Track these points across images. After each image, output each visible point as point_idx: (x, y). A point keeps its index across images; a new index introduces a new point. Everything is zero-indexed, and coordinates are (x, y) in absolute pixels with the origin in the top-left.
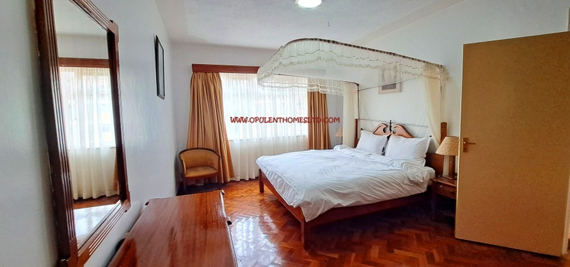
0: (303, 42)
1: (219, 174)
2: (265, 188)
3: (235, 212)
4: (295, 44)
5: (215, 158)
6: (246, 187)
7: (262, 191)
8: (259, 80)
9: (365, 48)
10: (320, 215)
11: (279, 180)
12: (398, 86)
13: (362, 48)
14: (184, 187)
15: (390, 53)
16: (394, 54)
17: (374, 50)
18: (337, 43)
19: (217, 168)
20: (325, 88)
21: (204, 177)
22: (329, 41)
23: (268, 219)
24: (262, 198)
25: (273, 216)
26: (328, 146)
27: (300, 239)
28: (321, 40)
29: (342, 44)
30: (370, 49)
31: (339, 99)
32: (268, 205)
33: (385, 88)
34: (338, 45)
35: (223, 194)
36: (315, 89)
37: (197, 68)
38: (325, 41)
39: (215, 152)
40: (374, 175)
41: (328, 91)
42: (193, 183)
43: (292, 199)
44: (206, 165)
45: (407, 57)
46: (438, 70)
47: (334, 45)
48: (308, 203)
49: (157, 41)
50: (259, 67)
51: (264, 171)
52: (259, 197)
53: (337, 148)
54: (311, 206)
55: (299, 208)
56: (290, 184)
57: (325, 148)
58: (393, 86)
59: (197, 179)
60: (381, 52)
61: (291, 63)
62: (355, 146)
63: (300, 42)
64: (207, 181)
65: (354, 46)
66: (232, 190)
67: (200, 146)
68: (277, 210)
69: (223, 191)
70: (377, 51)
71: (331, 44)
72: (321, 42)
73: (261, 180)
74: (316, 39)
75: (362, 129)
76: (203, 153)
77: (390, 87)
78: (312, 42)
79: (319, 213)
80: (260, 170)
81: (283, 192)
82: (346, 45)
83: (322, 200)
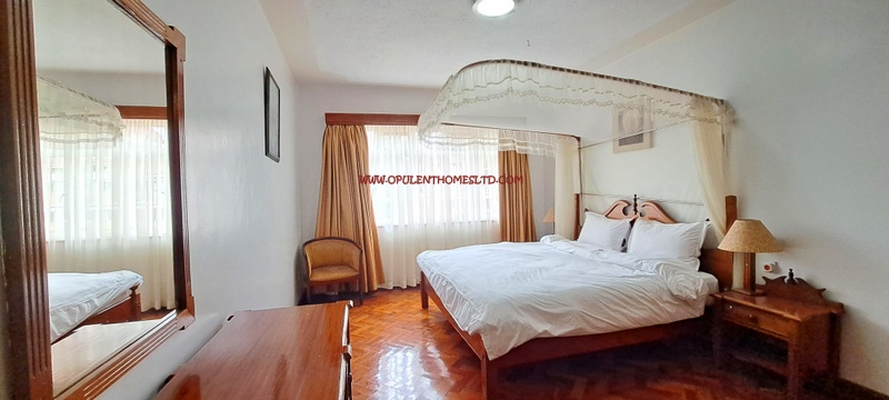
1: (361, 277)
2: (430, 301)
5: (355, 253)
6: (402, 299)
7: (425, 306)
8: (421, 132)
9: (588, 74)
10: (513, 350)
11: (448, 288)
12: (646, 138)
13: (582, 73)
15: (631, 81)
16: (638, 82)
17: (602, 76)
18: (540, 66)
20: (525, 144)
22: (526, 64)
23: (432, 349)
24: (425, 317)
25: (440, 346)
26: (531, 236)
28: (513, 62)
29: (548, 67)
30: (595, 75)
33: (623, 142)
34: (540, 70)
36: (509, 146)
37: (332, 119)
38: (519, 63)
39: (356, 244)
41: (530, 150)
42: (323, 290)
43: (467, 321)
44: (342, 264)
45: (660, 87)
46: (716, 108)
47: (535, 69)
48: (493, 328)
49: (267, 75)
51: (427, 274)
52: (421, 316)
53: (546, 240)
54: (498, 333)
58: (639, 138)
59: (329, 284)
62: (576, 238)
64: (344, 288)
65: (569, 71)
66: (380, 304)
67: (335, 234)
69: (351, 303)
70: (608, 77)
71: (530, 68)
72: (513, 66)
73: (424, 289)
74: (504, 61)
75: (586, 210)
76: (337, 245)
77: (634, 139)
78: (498, 65)
79: (512, 345)
80: (422, 273)
83: (516, 323)
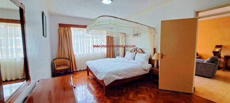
0: (104, 17)
1: (70, 68)
2: (90, 73)
3: (77, 83)
4: (101, 17)
5: (69, 62)
6: (82, 73)
7: (88, 74)
8: (87, 31)
9: (128, 20)
10: (111, 83)
11: (95, 70)
12: (139, 35)
13: (126, 20)
14: (55, 74)
15: (136, 23)
16: (138, 23)
17: (130, 21)
18: (117, 18)
19: (69, 66)
20: (113, 35)
21: (64, 70)
22: (114, 17)
23: (91, 85)
24: (88, 77)
25: (93, 84)
26: (114, 57)
27: (103, 93)
28: (111, 16)
29: (119, 18)
30: (129, 21)
31: (118, 39)
32: (91, 80)
33: (134, 35)
34: (117, 19)
35: (72, 76)
36: (109, 35)
37: (61, 25)
38: (113, 17)
39: (69, 59)
40: (131, 67)
41: (114, 36)
42: (59, 72)
43: (100, 77)
44: (65, 65)
45: (142, 24)
46: (153, 29)
47: (116, 19)
48: (106, 79)
49: (43, 14)
50: (87, 26)
51: (89, 67)
52: (87, 77)
53: (117, 57)
54: (108, 80)
55: (103, 81)
56: (99, 72)
57: (113, 58)
58: (137, 35)
59: (61, 70)
60: (133, 22)
61: (100, 25)
62: (124, 57)
63: (103, 17)
64: (65, 71)
65: (123, 19)
66: (76, 75)
67: (62, 57)
68: (94, 81)
69: (72, 75)
70: (132, 22)
71: (115, 18)
72: (111, 17)
73: (88, 70)
74: (109, 16)
75: (126, 50)
76: (63, 60)
77: (136, 35)
78: (108, 17)
79: (111, 82)
80: (87, 66)
81: (97, 75)
82: (120, 19)
83: (111, 77)
